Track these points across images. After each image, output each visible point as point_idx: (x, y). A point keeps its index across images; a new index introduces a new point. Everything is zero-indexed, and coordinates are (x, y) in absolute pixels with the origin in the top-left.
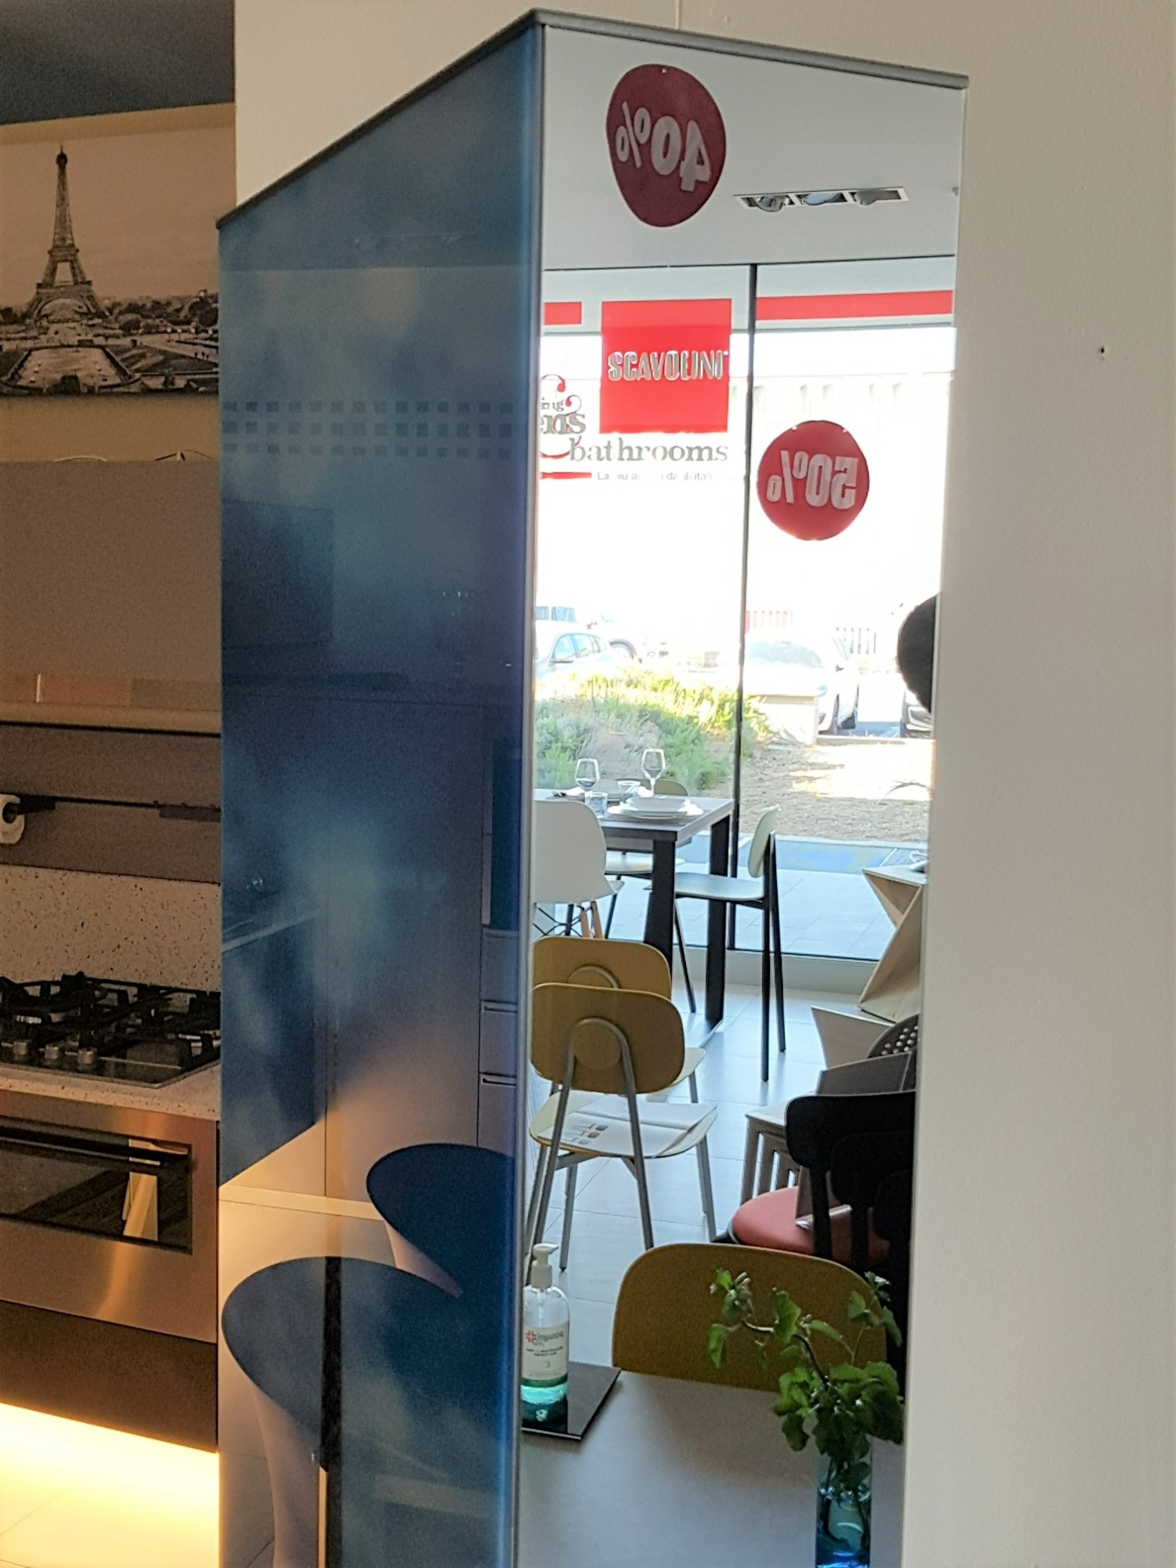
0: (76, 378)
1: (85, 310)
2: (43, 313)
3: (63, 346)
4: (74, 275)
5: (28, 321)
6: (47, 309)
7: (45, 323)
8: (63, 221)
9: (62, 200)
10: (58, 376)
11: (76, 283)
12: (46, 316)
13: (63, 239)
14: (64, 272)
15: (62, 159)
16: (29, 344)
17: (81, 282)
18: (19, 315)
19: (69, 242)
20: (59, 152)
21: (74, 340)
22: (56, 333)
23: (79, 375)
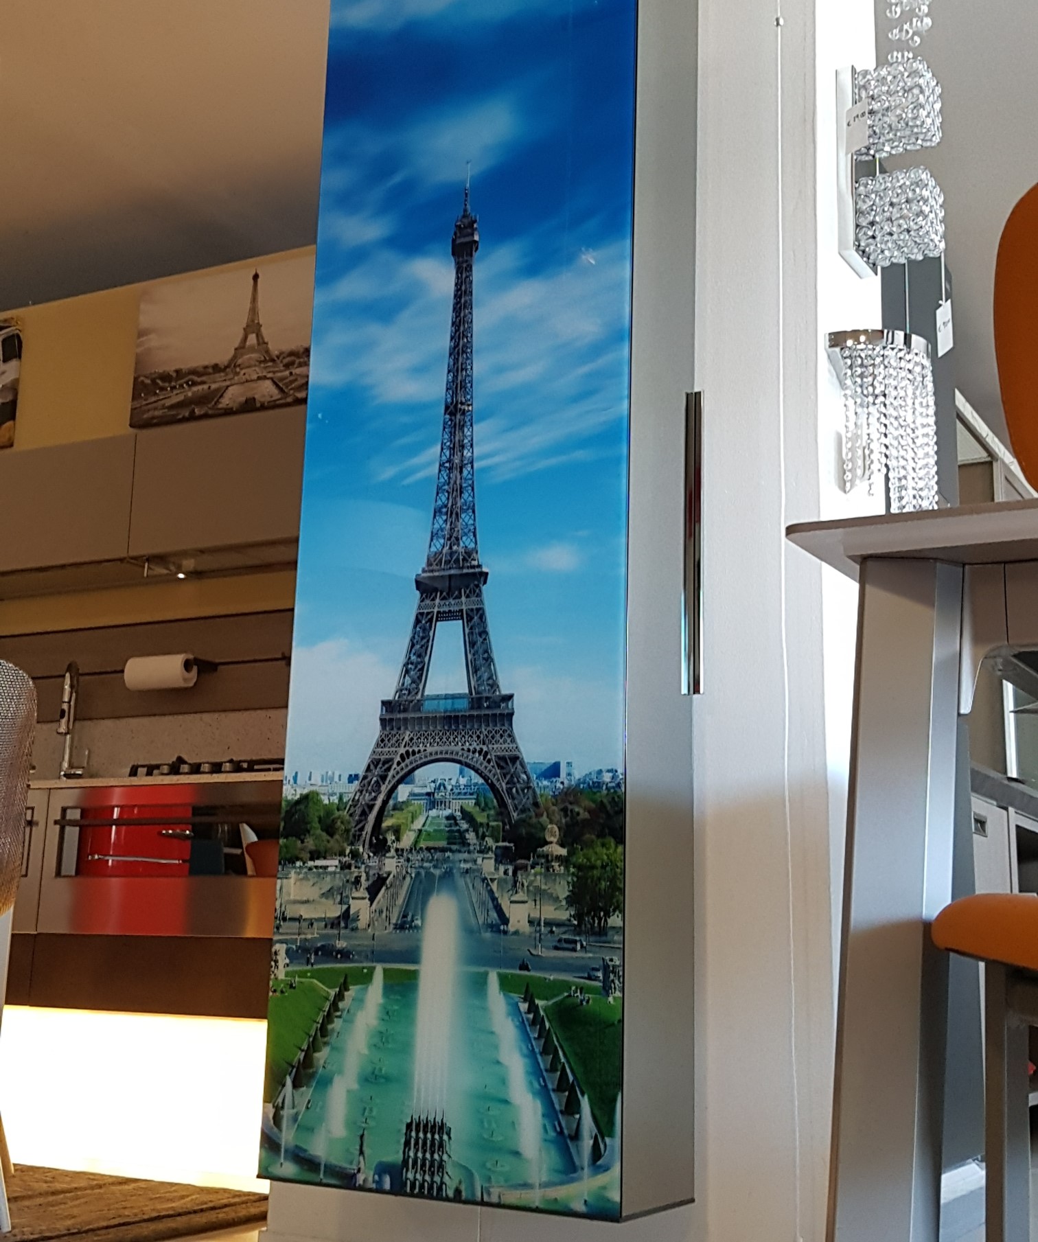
0: (254, 399)
1: (263, 358)
2: (238, 363)
3: (247, 381)
4: (258, 340)
5: (228, 370)
6: (240, 361)
7: (238, 370)
8: (254, 310)
9: (254, 299)
10: (243, 399)
11: (259, 344)
12: (239, 365)
13: (253, 321)
14: (252, 339)
15: (256, 277)
16: (228, 383)
17: (261, 342)
18: (223, 367)
19: (256, 322)
20: (254, 273)
21: (255, 377)
22: (244, 374)
23: (256, 397)
